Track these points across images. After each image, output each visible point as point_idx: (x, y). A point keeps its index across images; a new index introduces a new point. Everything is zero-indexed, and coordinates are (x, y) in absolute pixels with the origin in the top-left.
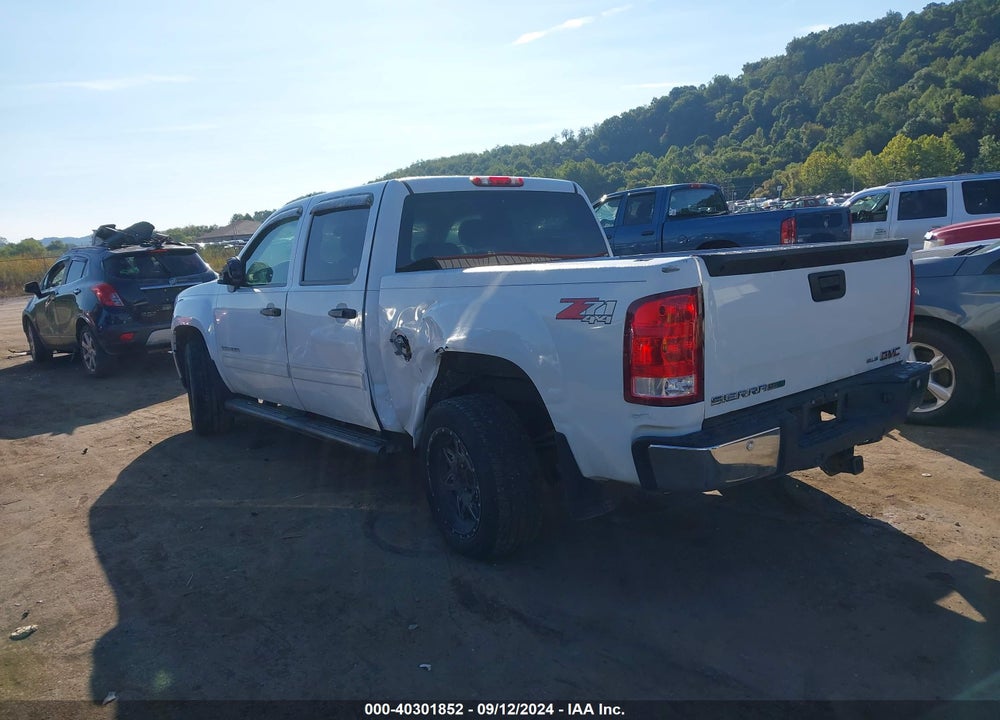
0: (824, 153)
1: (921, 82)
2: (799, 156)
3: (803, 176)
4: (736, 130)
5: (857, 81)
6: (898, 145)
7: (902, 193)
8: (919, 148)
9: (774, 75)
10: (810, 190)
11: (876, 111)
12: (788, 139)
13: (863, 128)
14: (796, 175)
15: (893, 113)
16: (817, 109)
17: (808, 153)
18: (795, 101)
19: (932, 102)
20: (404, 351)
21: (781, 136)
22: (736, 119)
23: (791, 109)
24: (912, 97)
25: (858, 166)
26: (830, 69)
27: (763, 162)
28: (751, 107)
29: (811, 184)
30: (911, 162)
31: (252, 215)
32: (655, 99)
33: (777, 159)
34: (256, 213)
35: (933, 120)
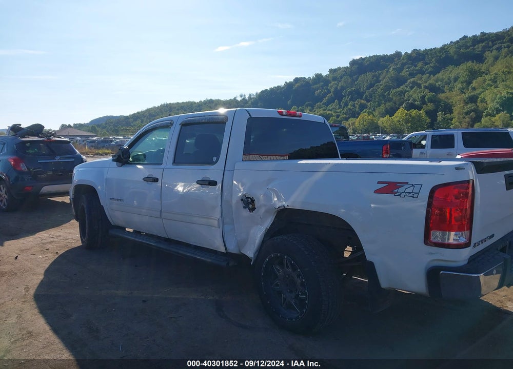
0: (367, 114)
1: (411, 85)
2: (355, 115)
3: (357, 124)
4: (325, 100)
5: (381, 82)
6: (400, 113)
7: (432, 136)
8: (411, 115)
9: (344, 75)
10: (360, 131)
11: (391, 96)
12: (349, 107)
13: (385, 104)
14: (353, 124)
15: (398, 97)
16: (363, 93)
17: (359, 114)
18: (353, 89)
19: (415, 95)
20: (250, 206)
21: (346, 105)
22: (325, 95)
23: (351, 92)
24: (406, 91)
25: (384, 121)
26: (369, 75)
27: (338, 116)
28: (332, 90)
29: (361, 129)
30: (407, 122)
31: (72, 125)
32: (286, 82)
33: (344, 116)
34: (74, 124)
35: (416, 103)
